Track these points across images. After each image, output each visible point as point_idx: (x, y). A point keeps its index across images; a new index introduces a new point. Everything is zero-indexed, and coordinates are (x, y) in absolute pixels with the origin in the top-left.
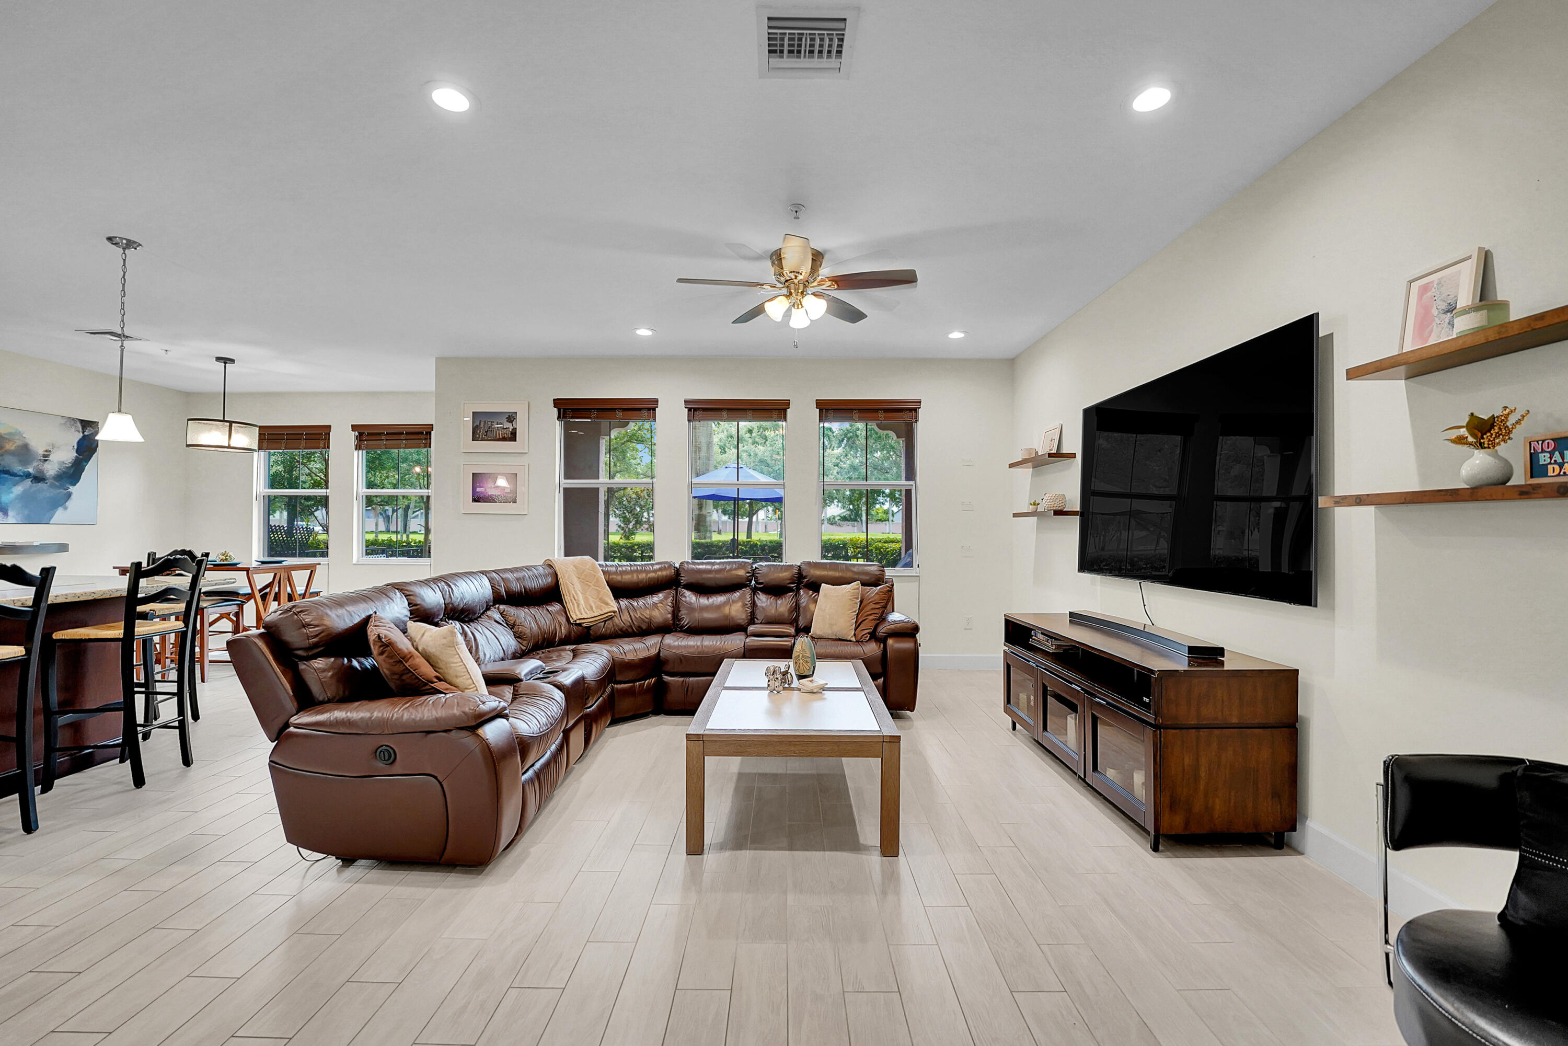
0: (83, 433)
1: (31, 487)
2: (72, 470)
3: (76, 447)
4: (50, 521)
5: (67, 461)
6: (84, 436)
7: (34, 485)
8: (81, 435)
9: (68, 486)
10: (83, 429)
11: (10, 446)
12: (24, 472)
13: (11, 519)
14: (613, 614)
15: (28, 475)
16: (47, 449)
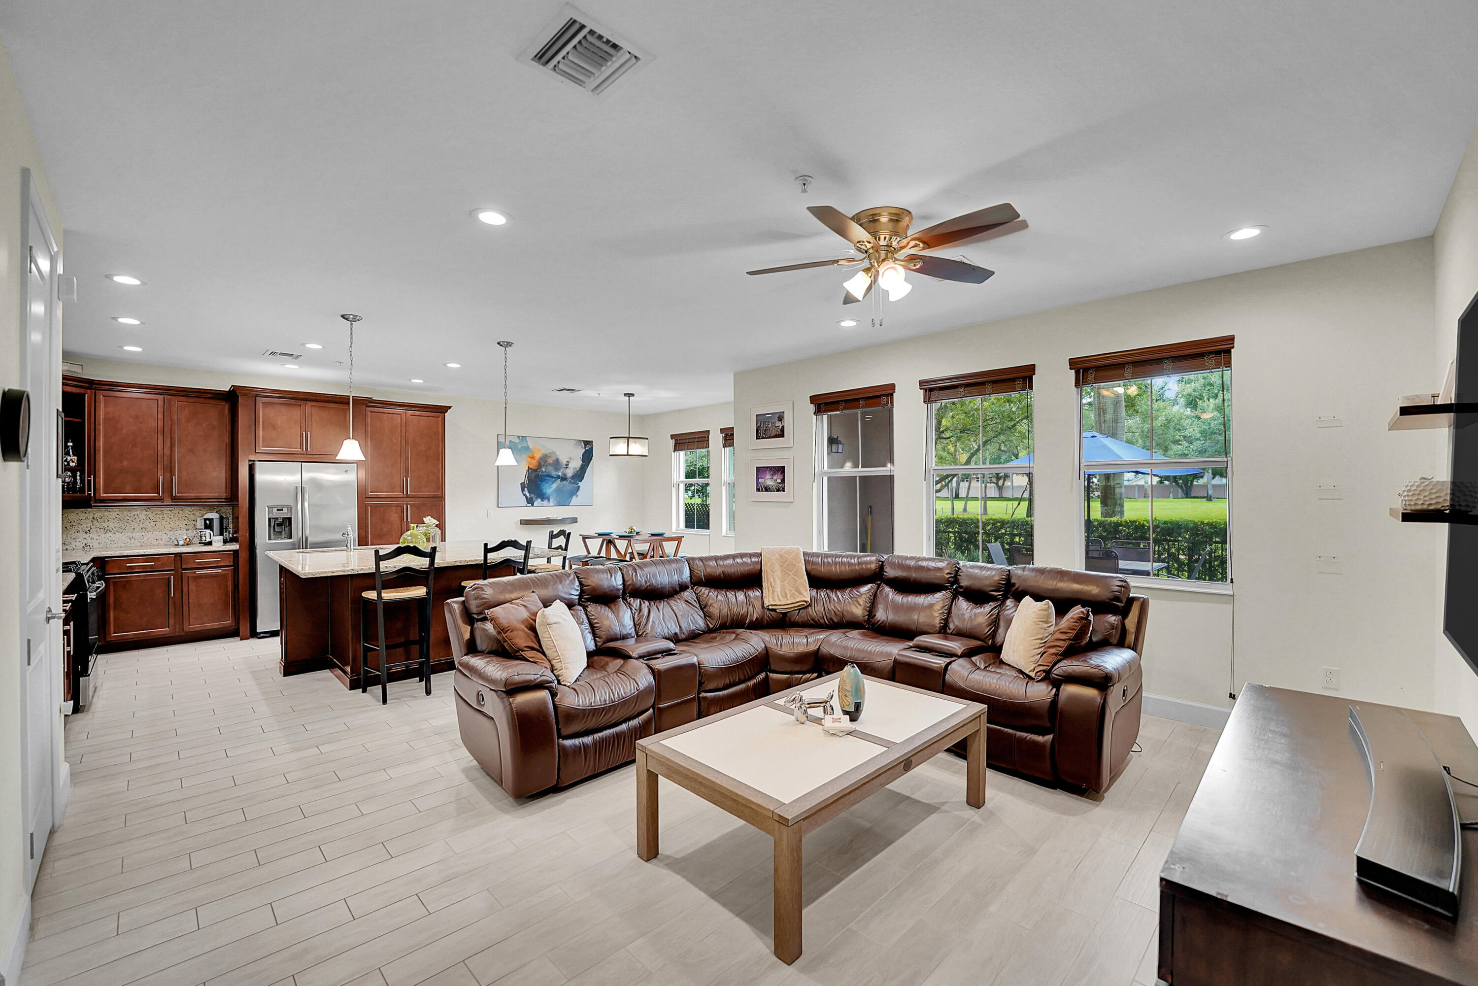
0: (584, 448)
1: (560, 484)
2: (579, 473)
3: (582, 458)
4: (569, 505)
5: (577, 467)
6: (586, 450)
7: (562, 482)
8: (584, 450)
9: (578, 482)
10: (584, 446)
11: (550, 461)
12: (557, 475)
13: (551, 504)
14: (805, 603)
15: (558, 477)
16: (568, 460)
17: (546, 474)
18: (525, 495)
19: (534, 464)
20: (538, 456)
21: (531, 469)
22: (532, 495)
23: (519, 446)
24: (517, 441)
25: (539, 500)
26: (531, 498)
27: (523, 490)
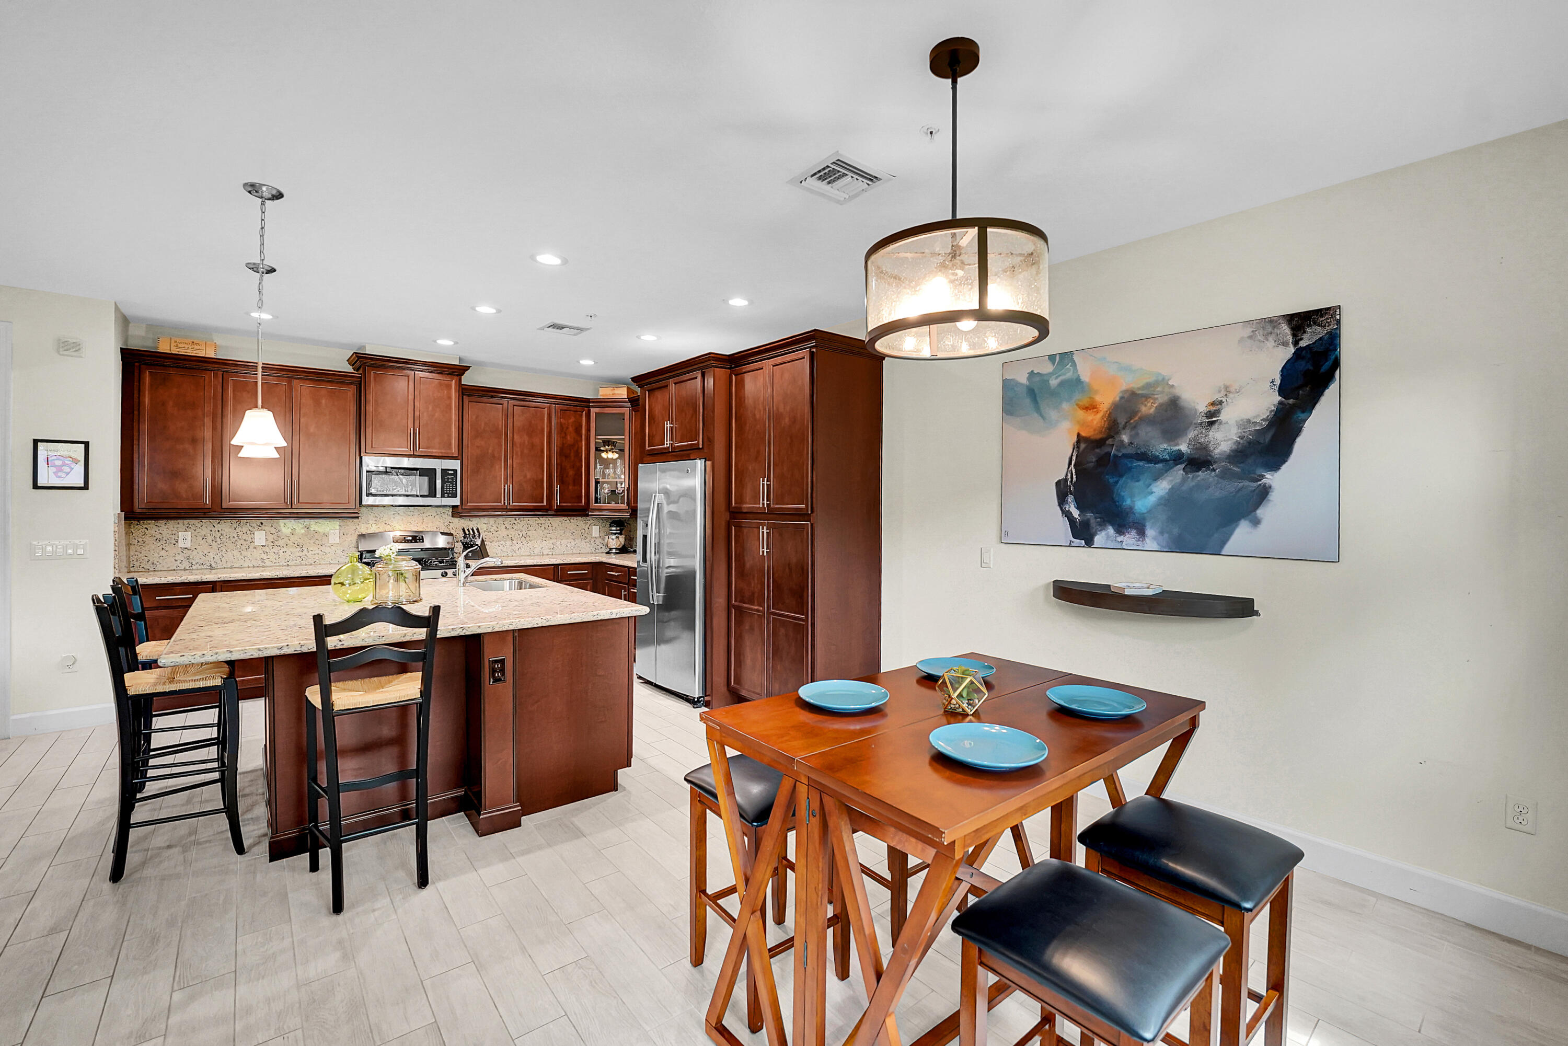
0: (1296, 343)
1: (1184, 480)
3: (1278, 382)
4: (1220, 551)
5: (1256, 417)
6: (1304, 349)
7: (1190, 476)
8: (1292, 350)
9: (1259, 471)
10: (1294, 335)
11: (1148, 409)
12: (1170, 454)
13: (1150, 543)
15: (1178, 458)
16: (1218, 397)
17: (1130, 451)
18: (1067, 515)
19: (1094, 422)
20: (1106, 399)
21: (1086, 440)
22: (1089, 515)
23: (1054, 382)
24: (1048, 368)
25: (1111, 530)
26: (1085, 525)
27: (1062, 500)
